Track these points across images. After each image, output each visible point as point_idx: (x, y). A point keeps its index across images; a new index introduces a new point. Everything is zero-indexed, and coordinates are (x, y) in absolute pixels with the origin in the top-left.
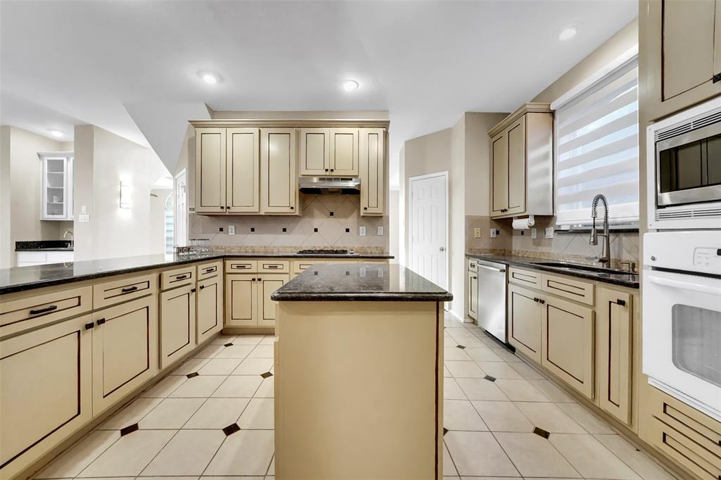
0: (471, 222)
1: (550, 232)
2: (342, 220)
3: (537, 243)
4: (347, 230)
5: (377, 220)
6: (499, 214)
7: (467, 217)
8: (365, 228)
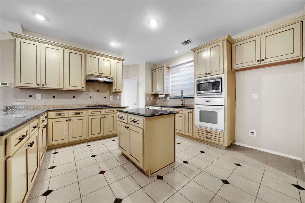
0: (147, 95)
1: (168, 98)
2: (103, 94)
3: (164, 101)
4: (105, 98)
5: (117, 94)
6: (155, 93)
7: (145, 94)
8: (112, 97)
